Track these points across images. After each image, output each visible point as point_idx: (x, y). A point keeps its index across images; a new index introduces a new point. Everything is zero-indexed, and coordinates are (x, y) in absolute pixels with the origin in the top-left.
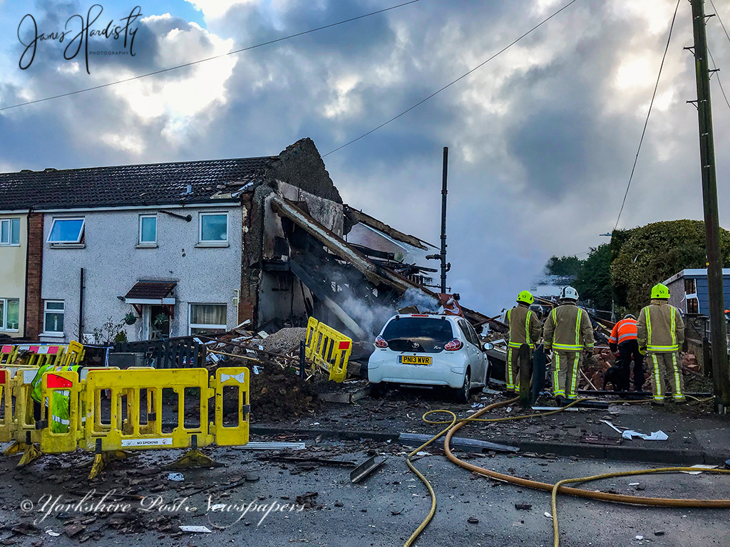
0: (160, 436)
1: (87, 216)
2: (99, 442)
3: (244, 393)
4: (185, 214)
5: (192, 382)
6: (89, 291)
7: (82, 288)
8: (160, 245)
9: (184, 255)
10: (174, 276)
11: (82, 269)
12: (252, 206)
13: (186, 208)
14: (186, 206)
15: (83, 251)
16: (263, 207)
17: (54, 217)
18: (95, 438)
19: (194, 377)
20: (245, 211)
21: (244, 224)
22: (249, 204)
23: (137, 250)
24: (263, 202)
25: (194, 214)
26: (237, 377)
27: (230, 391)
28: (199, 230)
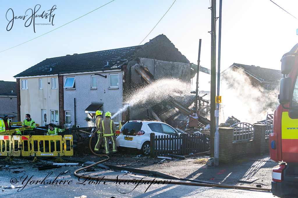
0: (50, 153)
1: (76, 76)
2: (35, 154)
3: (72, 142)
4: (104, 75)
5: (58, 139)
6: (77, 107)
7: (75, 106)
8: (98, 88)
9: (105, 93)
10: (102, 102)
11: (75, 98)
12: (126, 70)
13: (105, 72)
14: (104, 71)
15: (75, 91)
16: (130, 71)
17: (66, 77)
18: (34, 153)
19: (58, 138)
20: (124, 73)
21: (123, 79)
22: (125, 70)
23: (91, 90)
24: (130, 69)
25: (107, 75)
26: (69, 138)
27: (68, 141)
28: (109, 82)
